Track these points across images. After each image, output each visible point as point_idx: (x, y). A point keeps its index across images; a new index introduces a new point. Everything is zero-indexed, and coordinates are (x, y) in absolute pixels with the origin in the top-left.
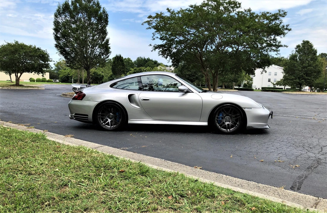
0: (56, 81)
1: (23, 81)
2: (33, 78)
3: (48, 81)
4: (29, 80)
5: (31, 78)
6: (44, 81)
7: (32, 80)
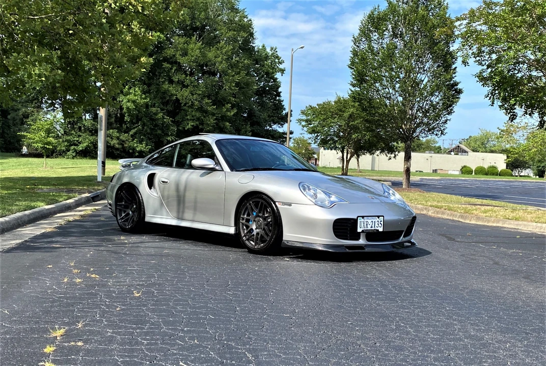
0: (522, 174)
1: (447, 172)
2: (468, 165)
3: (501, 174)
4: (461, 170)
5: (465, 167)
6: (492, 171)
7: (465, 170)
